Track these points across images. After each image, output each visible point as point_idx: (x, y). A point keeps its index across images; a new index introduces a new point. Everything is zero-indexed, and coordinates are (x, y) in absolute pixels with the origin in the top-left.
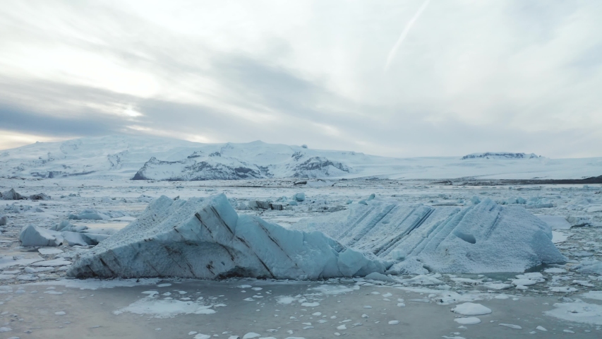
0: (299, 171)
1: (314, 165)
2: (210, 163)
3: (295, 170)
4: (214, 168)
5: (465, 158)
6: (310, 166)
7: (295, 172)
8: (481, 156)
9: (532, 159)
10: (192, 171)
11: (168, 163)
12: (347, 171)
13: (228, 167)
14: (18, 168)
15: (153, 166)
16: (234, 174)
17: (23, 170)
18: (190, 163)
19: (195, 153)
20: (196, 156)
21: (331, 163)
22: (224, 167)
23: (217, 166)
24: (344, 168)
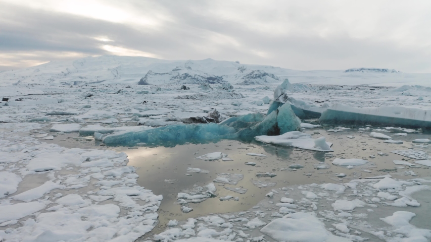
0: (247, 79)
1: (257, 76)
2: (190, 74)
3: (243, 78)
4: (193, 77)
5: (347, 71)
6: (255, 76)
7: (244, 80)
8: (358, 70)
9: (393, 73)
10: (179, 79)
11: (160, 74)
12: (278, 79)
13: (202, 77)
14: (51, 79)
15: (151, 76)
16: (206, 81)
17: (54, 81)
18: (175, 74)
19: (177, 67)
20: (178, 70)
21: (267, 74)
22: (199, 77)
23: (195, 76)
24: (276, 77)
